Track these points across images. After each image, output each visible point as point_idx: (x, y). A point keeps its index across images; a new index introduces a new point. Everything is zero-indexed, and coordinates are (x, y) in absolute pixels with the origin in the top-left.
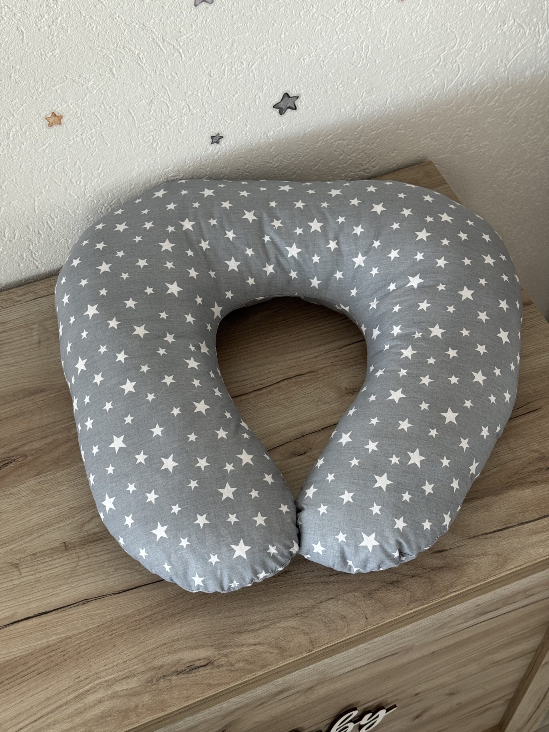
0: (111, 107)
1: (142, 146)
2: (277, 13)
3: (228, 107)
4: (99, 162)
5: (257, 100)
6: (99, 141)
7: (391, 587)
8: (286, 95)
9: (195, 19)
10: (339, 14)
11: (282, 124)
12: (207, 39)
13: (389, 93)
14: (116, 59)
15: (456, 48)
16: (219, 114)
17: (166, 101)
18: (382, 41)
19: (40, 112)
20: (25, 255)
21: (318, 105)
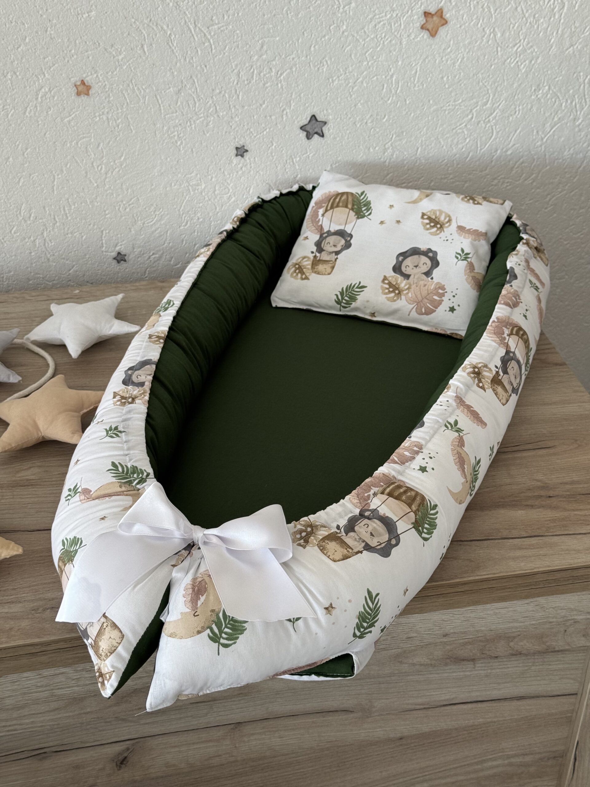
0: (138, 89)
1: (166, 141)
2: (307, 23)
3: (255, 117)
4: (122, 149)
5: (284, 116)
6: (124, 125)
8: (313, 118)
9: (227, 9)
10: (369, 38)
11: (308, 151)
12: (237, 34)
13: (420, 141)
14: (148, 35)
15: (488, 105)
16: (246, 123)
17: (193, 95)
18: (412, 79)
19: (70, 77)
20: (38, 243)
21: (346, 138)
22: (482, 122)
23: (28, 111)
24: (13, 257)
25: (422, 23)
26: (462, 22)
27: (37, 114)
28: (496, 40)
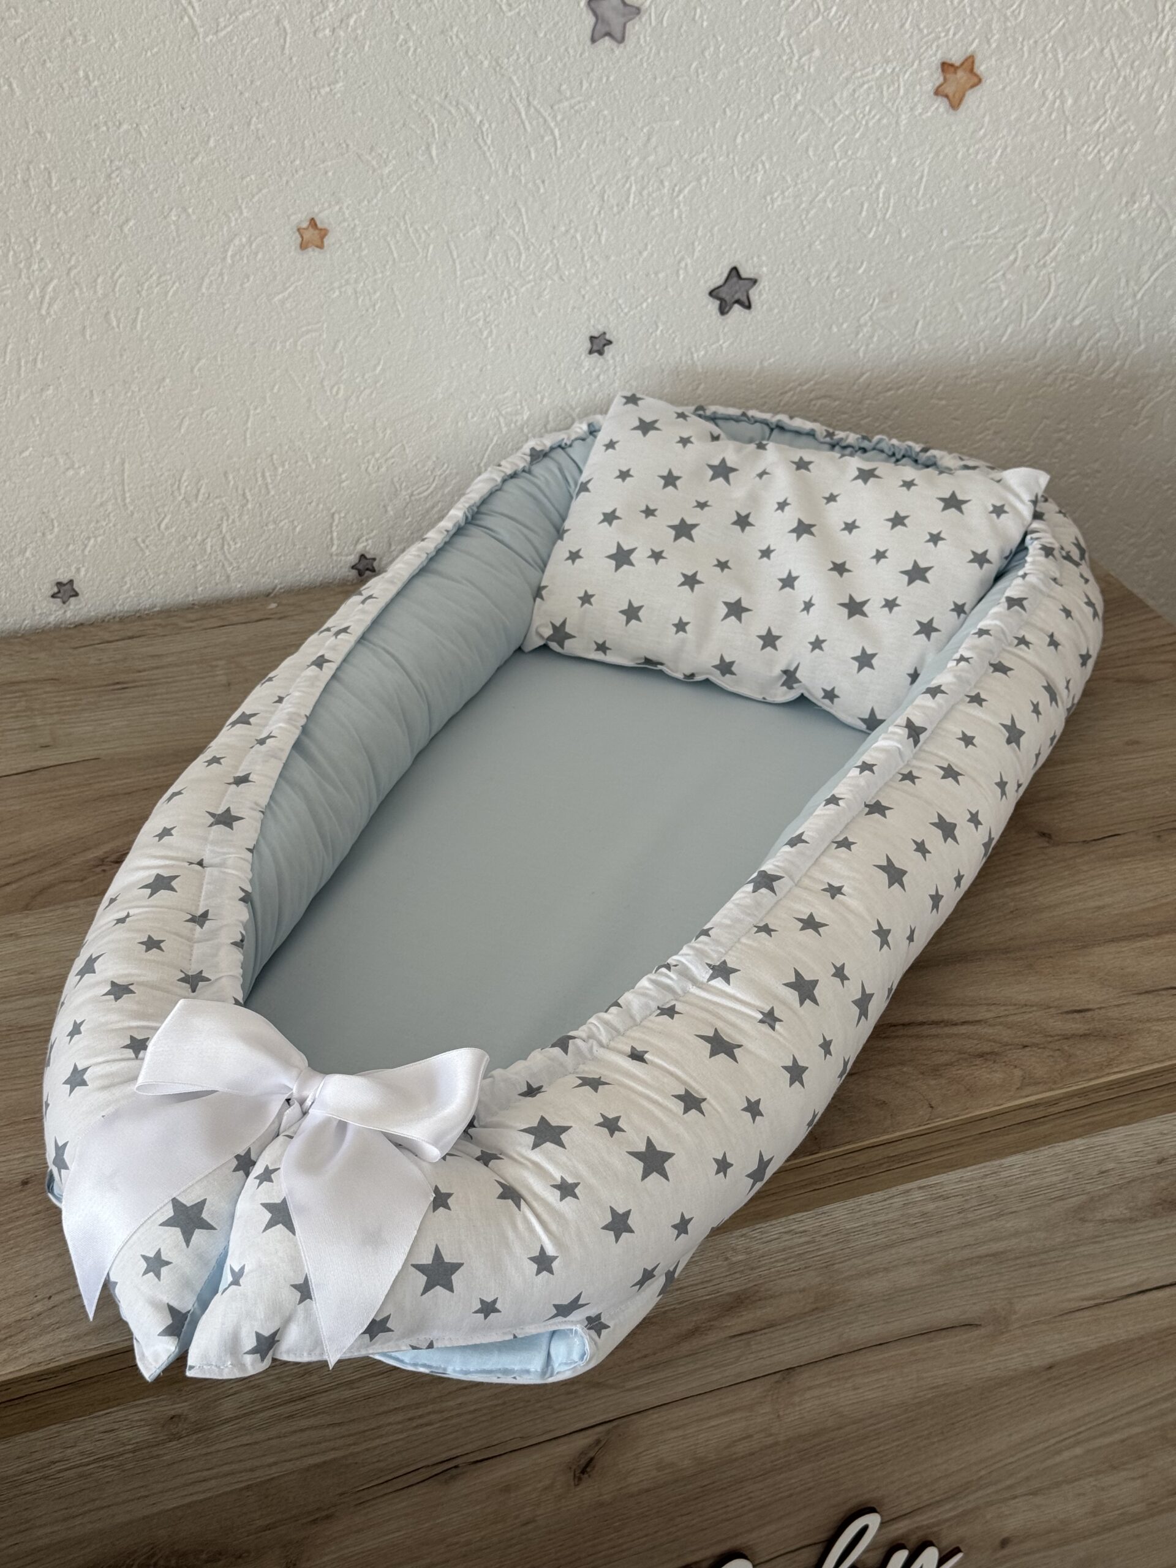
0: (416, 230)
1: (461, 331)
2: (732, 90)
3: (628, 276)
4: (379, 351)
5: (681, 272)
6: (385, 302)
7: (978, 1061)
8: (734, 272)
9: (588, 69)
10: (841, 116)
11: (721, 336)
12: (605, 117)
13: (922, 309)
14: (441, 125)
15: (1045, 235)
16: (611, 289)
17: (517, 239)
18: (914, 190)
19: (290, 212)
20: (209, 544)
21: (791, 307)
22: (1032, 267)
23: (205, 284)
24: (161, 577)
25: (937, 84)
26: (1008, 80)
27: (222, 289)
28: (1064, 112)
